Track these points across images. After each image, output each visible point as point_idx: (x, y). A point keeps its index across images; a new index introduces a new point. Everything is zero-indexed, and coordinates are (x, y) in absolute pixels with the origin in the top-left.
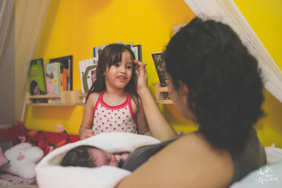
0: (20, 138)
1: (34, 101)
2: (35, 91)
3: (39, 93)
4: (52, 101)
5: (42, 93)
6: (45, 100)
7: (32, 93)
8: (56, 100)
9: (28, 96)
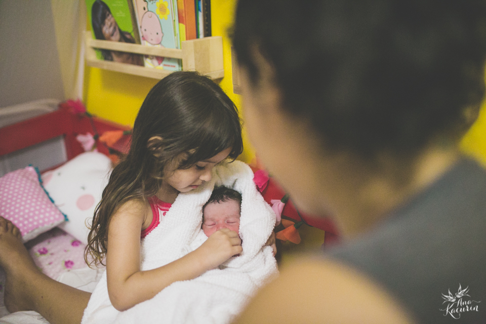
0: (81, 138)
1: (107, 54)
2: (107, 30)
3: (117, 36)
4: (155, 62)
5: (125, 37)
6: (137, 59)
7: (99, 35)
8: (164, 62)
9: (89, 40)
